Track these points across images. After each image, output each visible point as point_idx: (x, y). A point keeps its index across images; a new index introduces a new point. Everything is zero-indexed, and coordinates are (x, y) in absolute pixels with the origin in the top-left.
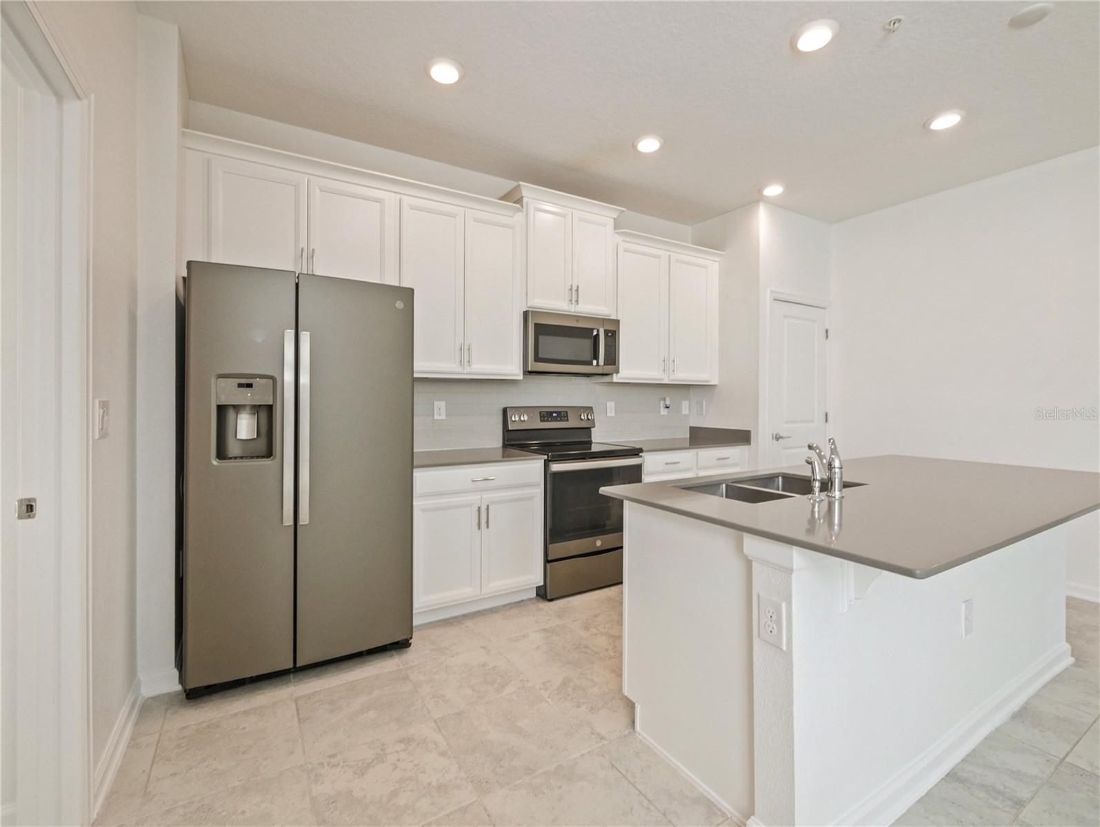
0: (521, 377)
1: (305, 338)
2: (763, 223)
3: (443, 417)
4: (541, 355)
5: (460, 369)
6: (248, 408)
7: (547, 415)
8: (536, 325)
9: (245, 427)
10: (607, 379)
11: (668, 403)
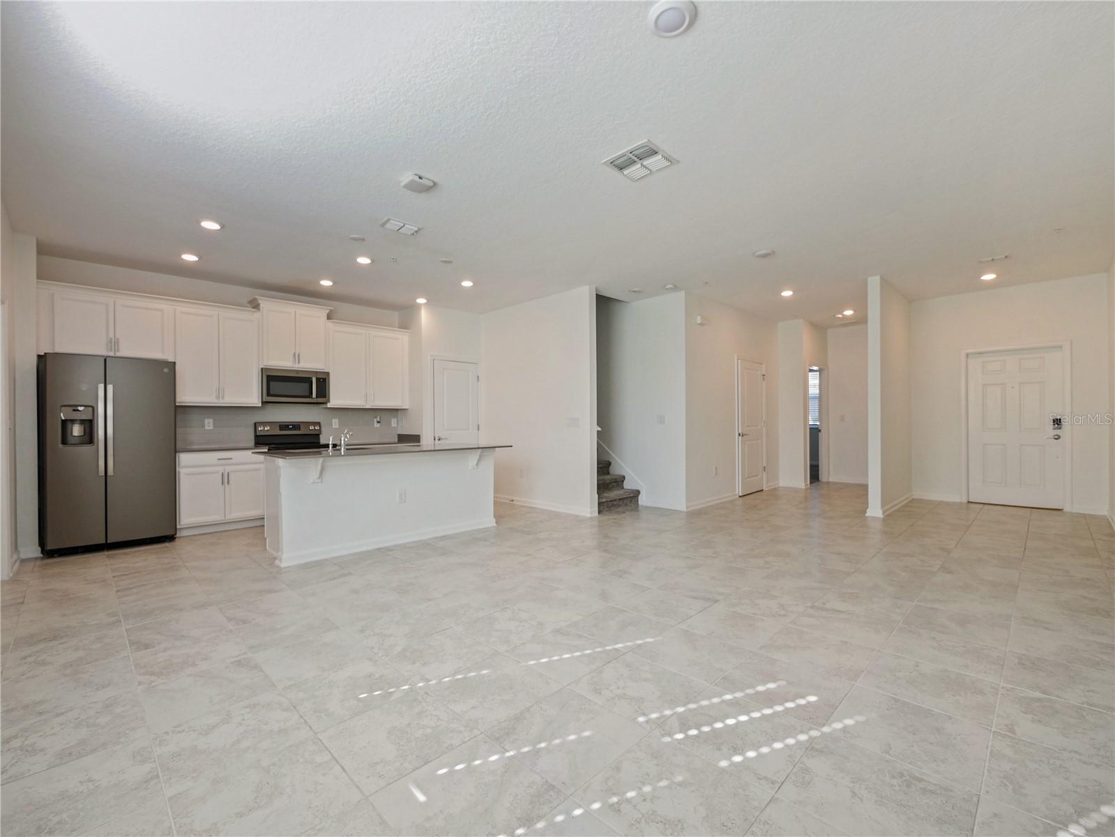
0: (260, 405)
1: (110, 388)
2: (424, 317)
3: (211, 428)
4: (272, 392)
5: (216, 401)
6: (78, 422)
7: (284, 426)
8: (267, 376)
9: (77, 430)
10: (324, 406)
11: (379, 420)
